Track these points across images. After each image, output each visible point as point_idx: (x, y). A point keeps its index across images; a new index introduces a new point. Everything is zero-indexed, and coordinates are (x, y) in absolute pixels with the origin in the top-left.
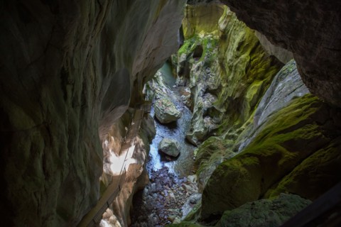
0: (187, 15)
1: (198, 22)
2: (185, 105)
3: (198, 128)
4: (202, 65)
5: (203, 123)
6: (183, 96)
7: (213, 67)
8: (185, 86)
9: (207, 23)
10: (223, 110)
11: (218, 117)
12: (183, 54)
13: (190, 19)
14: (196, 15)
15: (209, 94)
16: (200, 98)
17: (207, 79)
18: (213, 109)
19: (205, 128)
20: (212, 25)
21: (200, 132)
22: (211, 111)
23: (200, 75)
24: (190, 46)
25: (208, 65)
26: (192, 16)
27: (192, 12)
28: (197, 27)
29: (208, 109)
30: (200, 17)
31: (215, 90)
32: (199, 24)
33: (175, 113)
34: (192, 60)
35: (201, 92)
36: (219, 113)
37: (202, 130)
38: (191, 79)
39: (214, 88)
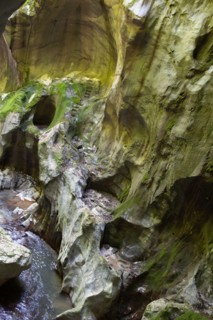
0: (12, 41)
1: (34, 58)
2: (30, 228)
3: (93, 286)
4: (64, 130)
5: (107, 267)
6: (17, 210)
7: (86, 136)
8: (16, 187)
9: (53, 61)
10: (150, 222)
11: (137, 242)
12: (11, 115)
13: (17, 52)
14: (32, 40)
15: (93, 192)
16: (79, 202)
17: (81, 159)
18: (120, 223)
19: (115, 281)
20: (63, 65)
21: (103, 294)
22: (113, 231)
23: (64, 152)
24: (24, 100)
25: (75, 130)
26: (23, 45)
27: (24, 33)
28: (33, 70)
29: (107, 226)
30: (41, 47)
31: (109, 179)
32: (37, 63)
33: (18, 254)
34: (32, 128)
35: (79, 189)
36: (139, 231)
37: (108, 287)
38: (44, 163)
39: (106, 175)
